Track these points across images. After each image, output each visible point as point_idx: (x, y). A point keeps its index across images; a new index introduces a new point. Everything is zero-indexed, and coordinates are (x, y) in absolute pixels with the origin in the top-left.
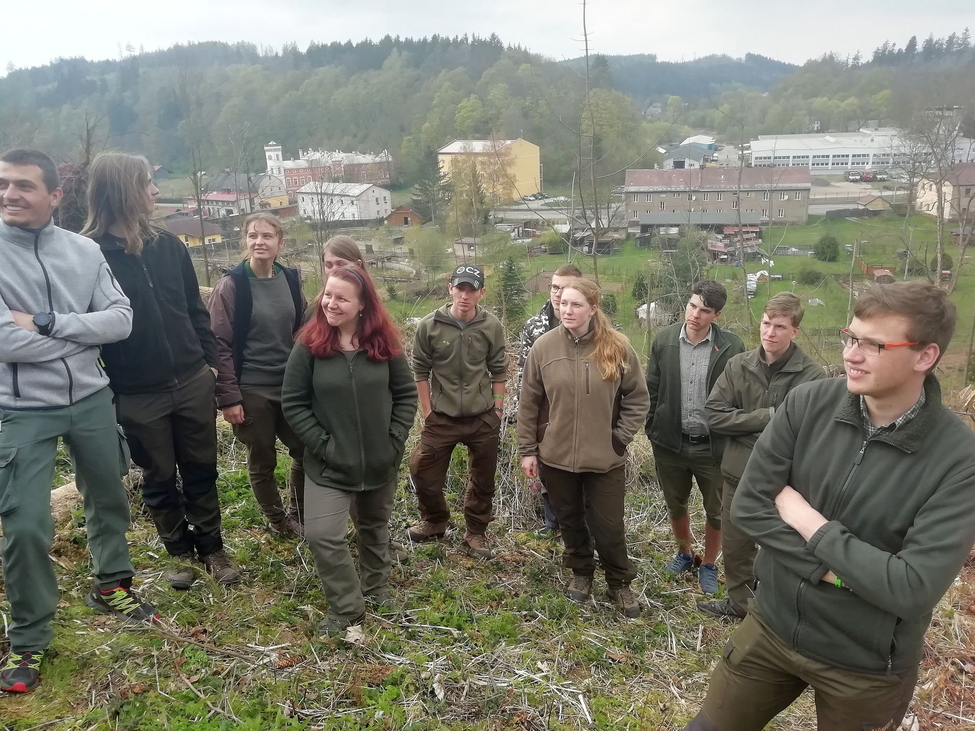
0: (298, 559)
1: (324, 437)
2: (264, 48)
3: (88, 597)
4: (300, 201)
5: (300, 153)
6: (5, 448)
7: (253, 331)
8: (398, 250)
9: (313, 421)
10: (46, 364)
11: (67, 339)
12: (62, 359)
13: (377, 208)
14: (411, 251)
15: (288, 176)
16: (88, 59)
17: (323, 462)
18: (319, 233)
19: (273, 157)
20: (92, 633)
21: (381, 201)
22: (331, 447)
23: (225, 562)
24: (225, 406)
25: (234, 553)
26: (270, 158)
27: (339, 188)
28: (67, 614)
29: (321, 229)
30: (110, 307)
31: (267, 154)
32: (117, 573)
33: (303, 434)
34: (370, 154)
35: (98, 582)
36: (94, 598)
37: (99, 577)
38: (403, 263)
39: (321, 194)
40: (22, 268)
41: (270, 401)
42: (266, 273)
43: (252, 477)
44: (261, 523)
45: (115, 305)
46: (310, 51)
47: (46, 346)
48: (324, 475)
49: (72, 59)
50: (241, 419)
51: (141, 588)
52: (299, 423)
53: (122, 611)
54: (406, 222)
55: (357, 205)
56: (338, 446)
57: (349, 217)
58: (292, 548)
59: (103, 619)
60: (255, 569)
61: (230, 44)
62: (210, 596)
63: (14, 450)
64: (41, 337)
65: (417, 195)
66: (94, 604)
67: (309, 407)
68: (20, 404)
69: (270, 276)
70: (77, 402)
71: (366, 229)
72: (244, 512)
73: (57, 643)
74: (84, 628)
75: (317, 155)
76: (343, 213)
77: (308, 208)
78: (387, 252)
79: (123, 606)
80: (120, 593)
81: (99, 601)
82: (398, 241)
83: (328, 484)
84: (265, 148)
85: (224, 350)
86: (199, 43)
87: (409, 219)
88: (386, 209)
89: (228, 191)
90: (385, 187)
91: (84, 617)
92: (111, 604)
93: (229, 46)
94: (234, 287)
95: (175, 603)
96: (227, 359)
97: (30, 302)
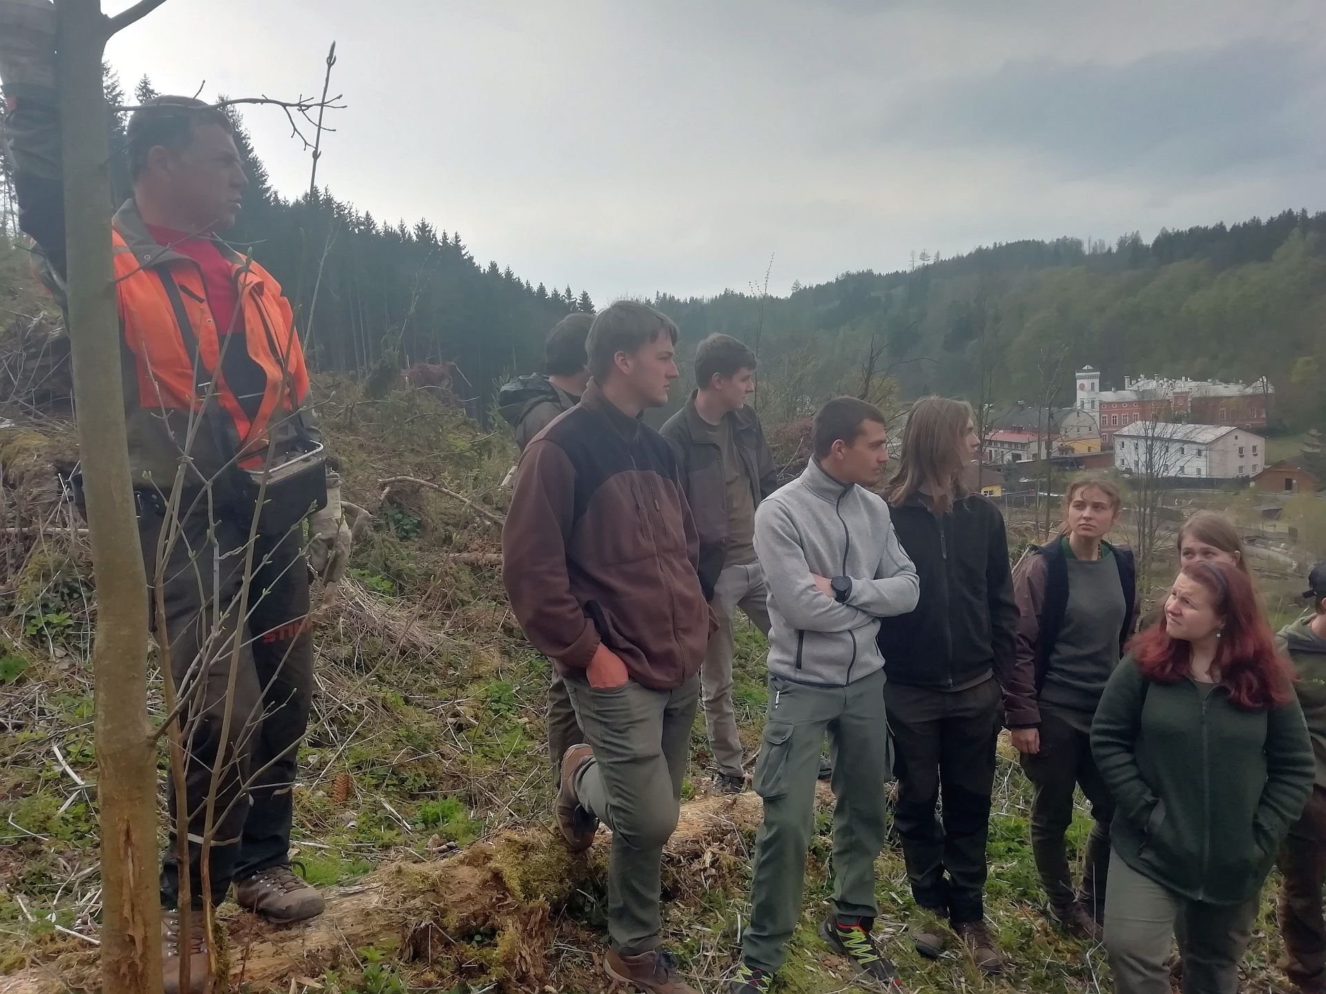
0: (1087, 972)
1: (1150, 799)
2: (1093, 243)
3: (822, 925)
4: (1118, 447)
5: (1127, 381)
6: (782, 723)
7: (1067, 630)
8: (1268, 528)
9: (1132, 772)
10: (834, 635)
11: (861, 609)
12: (850, 631)
13: (1240, 462)
14: (1293, 532)
15: (1105, 413)
16: (876, 272)
17: (1142, 835)
18: (1143, 493)
19: (1087, 389)
20: (822, 974)
21: (1248, 453)
22: (1158, 816)
23: (984, 938)
24: (1015, 726)
25: (997, 931)
26: (1082, 387)
27: (1181, 431)
28: (798, 939)
29: (1147, 487)
30: (898, 574)
31: (1079, 382)
32: (858, 905)
33: (1115, 786)
34: (1237, 383)
35: (836, 911)
36: (827, 928)
37: (838, 903)
38: (1277, 549)
39: (1153, 438)
40: (827, 526)
41: (1076, 731)
42: (1090, 555)
43: (1035, 831)
44: (1035, 900)
45: (903, 572)
46: (1158, 242)
47: (841, 614)
48: (1143, 856)
49: (859, 274)
50: (1035, 748)
51: (880, 937)
52: (1113, 768)
53: (857, 958)
54: (1289, 485)
55: (1206, 456)
56: (1169, 816)
57: (1190, 472)
58: (1078, 951)
59: (835, 960)
60: (1024, 964)
61: (1047, 242)
62: (963, 979)
63: (791, 727)
64: (837, 604)
65: (1313, 446)
66: (827, 937)
67: (1129, 750)
68: (799, 676)
69: (1095, 558)
70: (852, 683)
71: (1217, 492)
72: (1014, 877)
73: (786, 970)
74: (814, 963)
75: (1152, 384)
76: (1182, 468)
77: (1129, 456)
78: (1250, 529)
79: (859, 953)
80: (858, 935)
81: (833, 935)
82: (1271, 515)
83: (1147, 872)
84: (1077, 374)
85: (1024, 652)
86: (1007, 244)
87: (1294, 482)
88: (1254, 464)
89: (1019, 430)
90: (1258, 432)
91: (815, 949)
92: (846, 944)
93: (1046, 245)
94: (1046, 570)
95: (918, 972)
96: (1028, 664)
97: (829, 563)
